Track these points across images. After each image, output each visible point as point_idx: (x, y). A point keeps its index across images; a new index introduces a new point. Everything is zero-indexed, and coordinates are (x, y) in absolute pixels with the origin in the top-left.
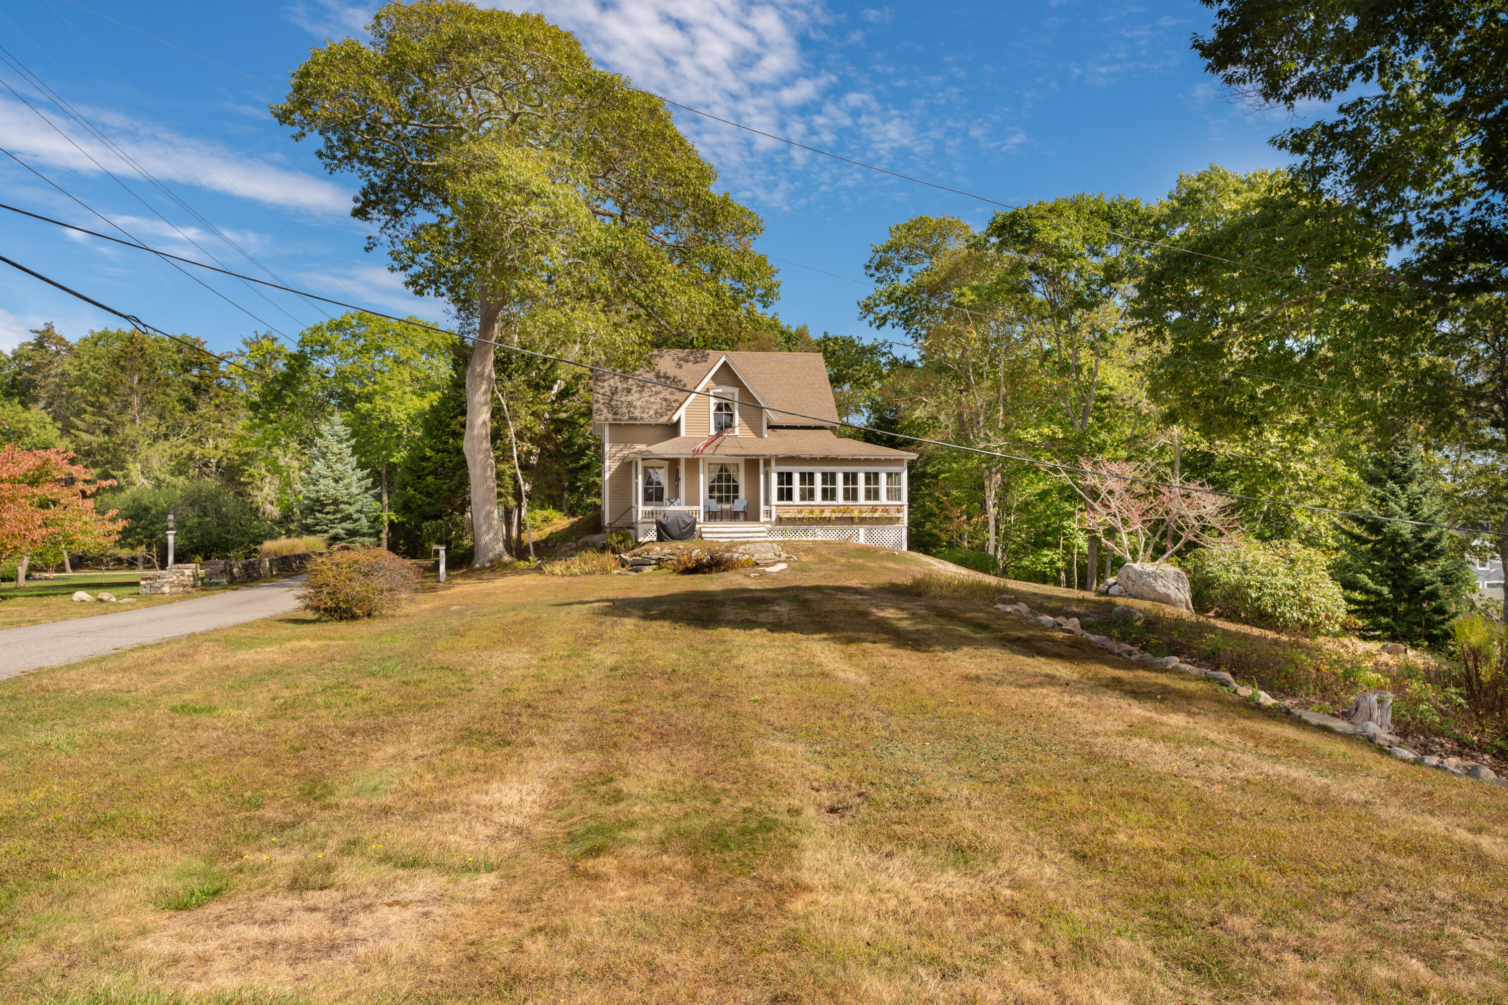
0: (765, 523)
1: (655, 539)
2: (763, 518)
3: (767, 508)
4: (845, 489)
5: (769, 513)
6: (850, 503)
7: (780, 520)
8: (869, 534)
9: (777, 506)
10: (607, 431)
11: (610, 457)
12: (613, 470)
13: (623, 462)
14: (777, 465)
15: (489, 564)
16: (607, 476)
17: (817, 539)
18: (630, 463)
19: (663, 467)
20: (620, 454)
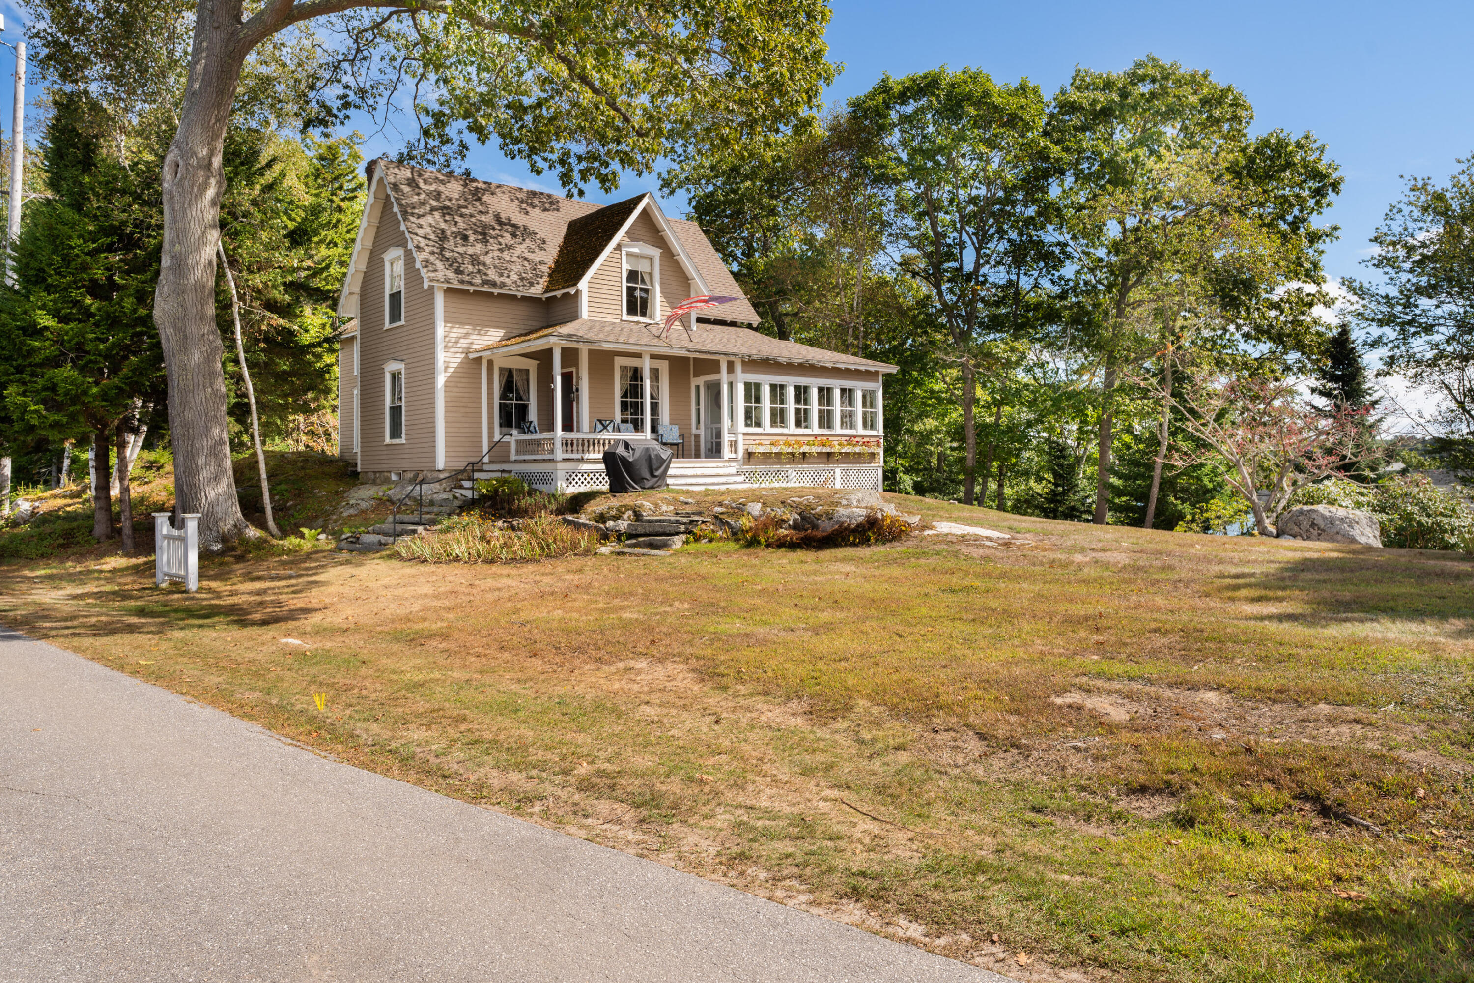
0: (731, 460)
1: (606, 487)
2: (727, 453)
3: (732, 438)
4: (820, 411)
5: (734, 445)
6: (826, 431)
7: (749, 455)
8: (845, 478)
9: (744, 434)
10: (440, 300)
11: (446, 347)
12: (451, 370)
13: (467, 358)
14: (744, 371)
15: (220, 546)
16: (441, 380)
17: (790, 485)
18: (479, 360)
19: (528, 371)
20: (464, 343)
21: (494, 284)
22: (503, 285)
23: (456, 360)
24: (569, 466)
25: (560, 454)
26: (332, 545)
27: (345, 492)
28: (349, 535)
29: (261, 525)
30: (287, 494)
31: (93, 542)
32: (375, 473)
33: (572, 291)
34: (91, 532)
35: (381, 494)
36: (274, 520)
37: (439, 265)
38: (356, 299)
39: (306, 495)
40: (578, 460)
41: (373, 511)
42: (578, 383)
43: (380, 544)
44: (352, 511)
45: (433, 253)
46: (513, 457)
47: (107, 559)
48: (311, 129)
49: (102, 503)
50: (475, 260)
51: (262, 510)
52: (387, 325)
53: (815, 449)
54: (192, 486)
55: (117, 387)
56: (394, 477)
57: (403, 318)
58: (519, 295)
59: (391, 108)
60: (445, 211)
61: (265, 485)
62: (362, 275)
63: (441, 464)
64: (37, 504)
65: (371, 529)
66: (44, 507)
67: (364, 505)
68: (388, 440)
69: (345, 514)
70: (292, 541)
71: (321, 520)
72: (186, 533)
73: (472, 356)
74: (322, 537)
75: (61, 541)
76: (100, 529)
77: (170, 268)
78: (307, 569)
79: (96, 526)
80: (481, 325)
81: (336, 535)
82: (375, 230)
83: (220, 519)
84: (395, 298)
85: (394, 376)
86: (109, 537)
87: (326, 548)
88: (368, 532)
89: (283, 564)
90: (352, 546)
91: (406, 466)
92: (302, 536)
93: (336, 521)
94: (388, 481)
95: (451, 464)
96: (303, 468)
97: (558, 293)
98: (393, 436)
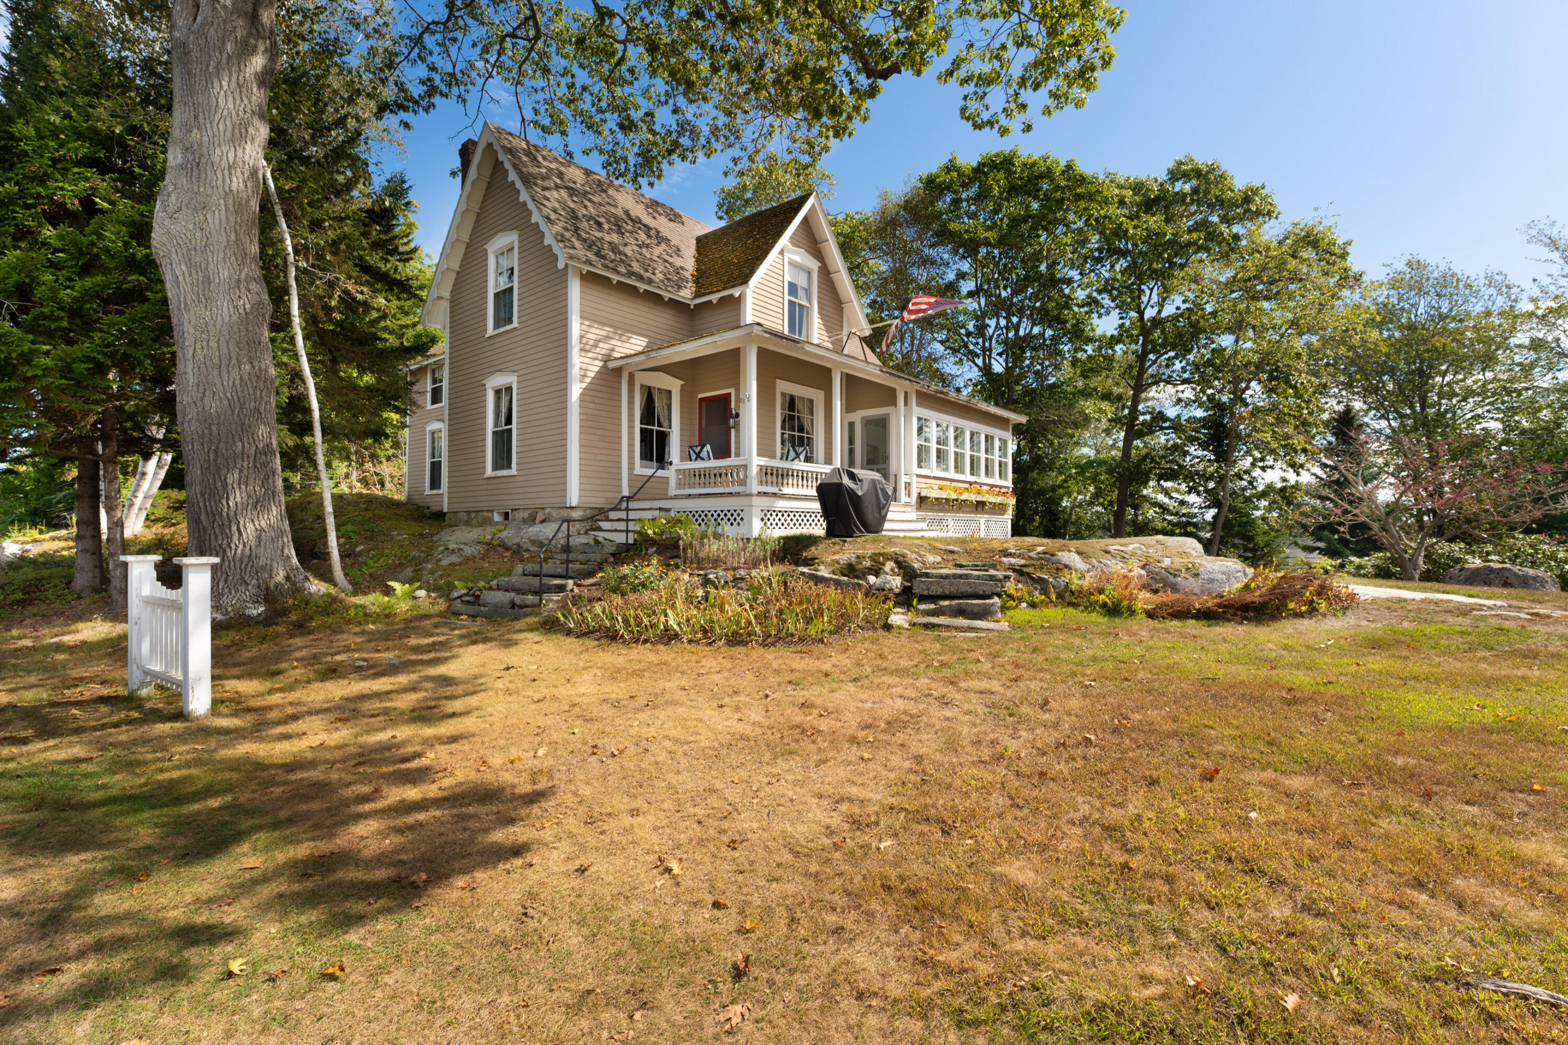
0: (907, 504)
1: (819, 530)
2: (902, 496)
3: (908, 479)
4: (971, 457)
5: (907, 487)
6: (975, 479)
7: (922, 500)
8: (988, 528)
9: (918, 476)
10: (575, 290)
11: (582, 350)
12: (588, 380)
13: (605, 367)
14: (918, 404)
15: (261, 609)
16: (576, 391)
17: (950, 534)
18: (618, 371)
19: (670, 392)
20: (603, 347)
21: (640, 278)
22: (650, 282)
23: (595, 368)
24: (764, 502)
25: (755, 487)
26: (442, 605)
27: (432, 535)
28: (464, 591)
29: (326, 576)
30: (355, 538)
31: (69, 597)
32: (469, 512)
33: (736, 292)
34: (68, 583)
35: (489, 537)
36: (343, 568)
37: (577, 244)
38: (444, 306)
39: (381, 538)
40: (775, 495)
41: (483, 559)
42: (738, 407)
43: (513, 605)
44: (454, 559)
45: (566, 229)
46: (673, 491)
47: (80, 625)
48: (387, 114)
49: (88, 544)
50: (614, 248)
51: (326, 556)
52: (490, 330)
53: (973, 498)
54: (215, 514)
55: (88, 359)
56: (497, 518)
57: (515, 318)
58: (667, 296)
59: (486, 98)
60: (572, 192)
61: (330, 521)
62: (454, 276)
63: (574, 496)
64: (28, 547)
65: (494, 583)
66: (35, 550)
67: (468, 551)
68: (489, 472)
69: (445, 562)
70: (373, 600)
71: (410, 569)
72: (186, 595)
73: (612, 365)
74: (422, 593)
75: (19, 596)
76: (82, 580)
77: (182, 167)
78: (416, 649)
79: (78, 576)
80: (623, 330)
81: (444, 591)
82: (474, 218)
83: (263, 568)
84: (504, 297)
85: (498, 392)
86: (96, 591)
87: (432, 611)
88: (491, 588)
89: (372, 637)
90: (473, 609)
91: (516, 504)
92: (388, 591)
93: (432, 572)
94: (489, 522)
95: (585, 500)
96: (366, 510)
97: (714, 298)
98: (496, 467)
